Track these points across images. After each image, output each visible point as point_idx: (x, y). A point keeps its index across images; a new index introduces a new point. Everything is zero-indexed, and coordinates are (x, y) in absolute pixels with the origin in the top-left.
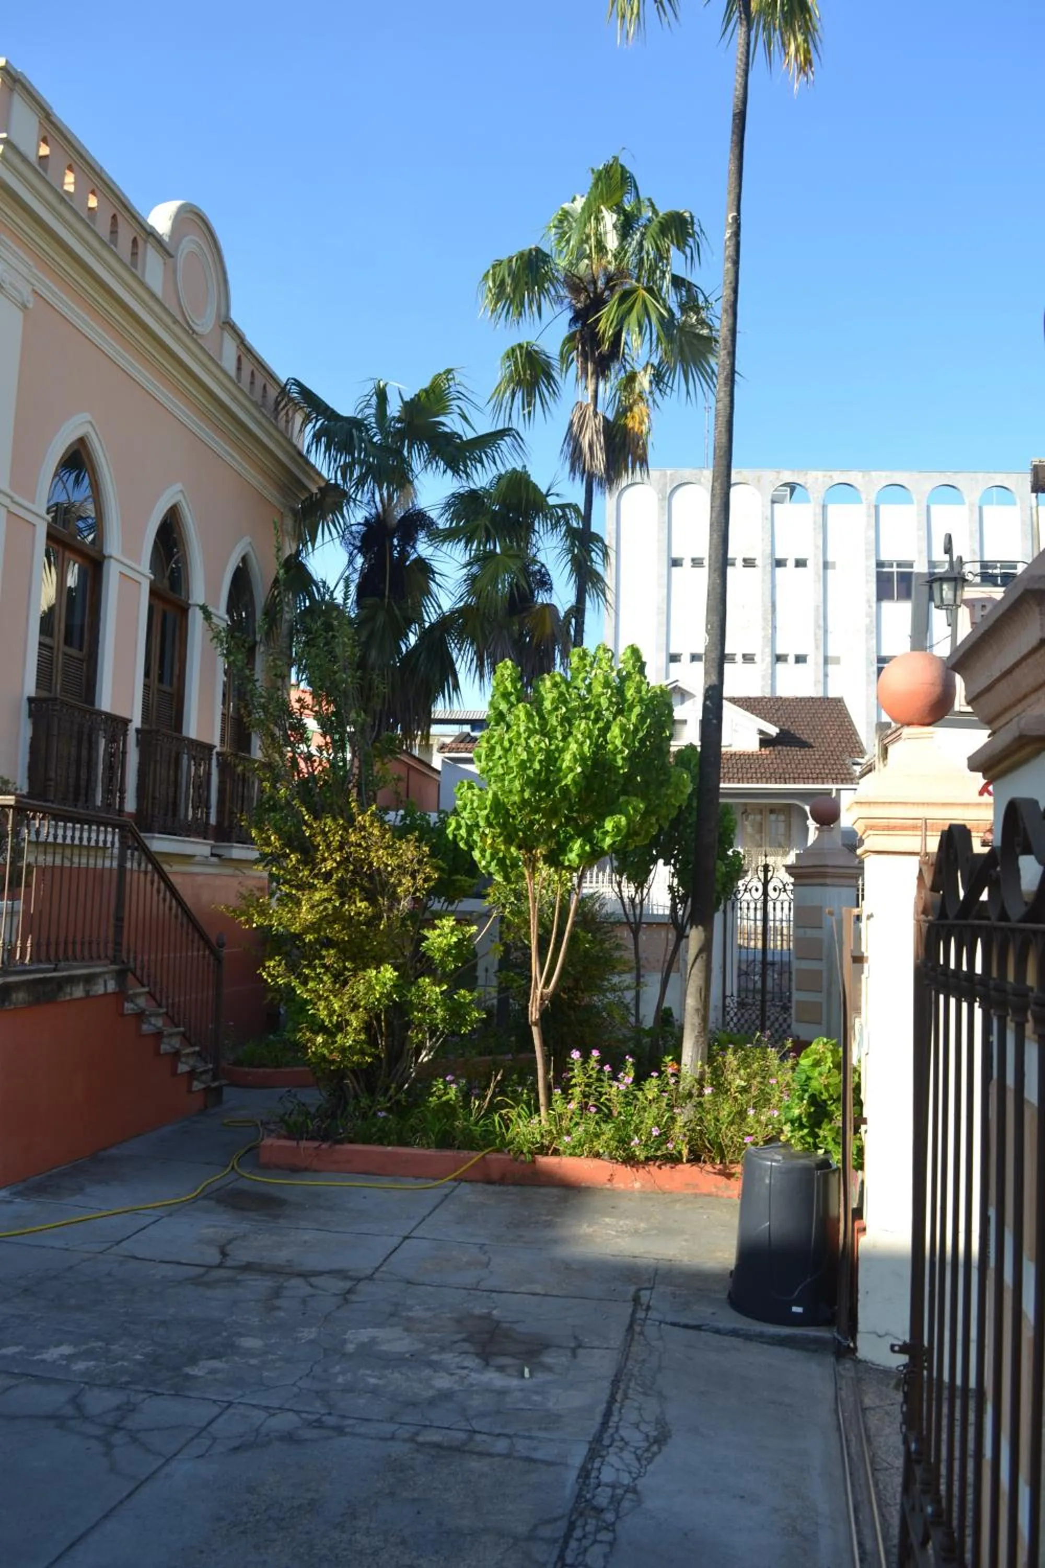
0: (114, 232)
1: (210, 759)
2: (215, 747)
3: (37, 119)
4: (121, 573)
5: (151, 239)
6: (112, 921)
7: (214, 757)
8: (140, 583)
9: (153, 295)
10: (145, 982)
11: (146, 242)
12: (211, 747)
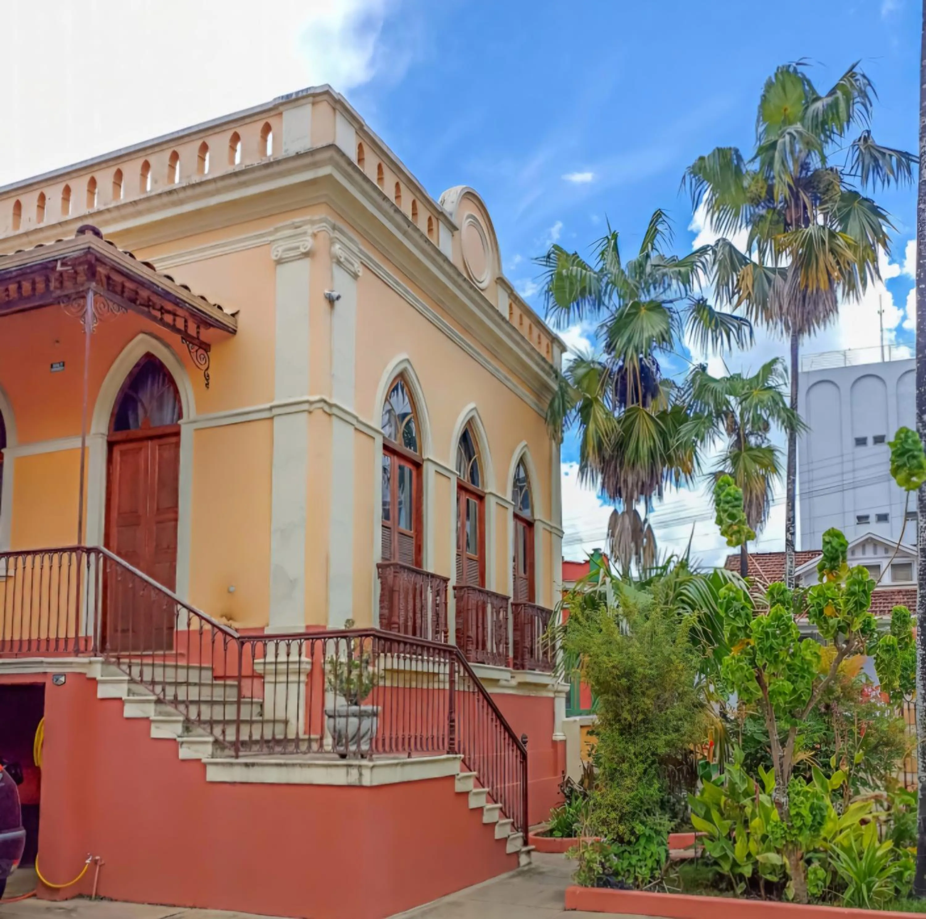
0: (414, 214)
1: (507, 608)
2: (509, 598)
3: (354, 131)
4: (436, 471)
5: (441, 217)
6: (447, 722)
7: (509, 606)
8: (449, 478)
9: (446, 259)
10: (472, 768)
11: (437, 219)
12: (506, 599)
